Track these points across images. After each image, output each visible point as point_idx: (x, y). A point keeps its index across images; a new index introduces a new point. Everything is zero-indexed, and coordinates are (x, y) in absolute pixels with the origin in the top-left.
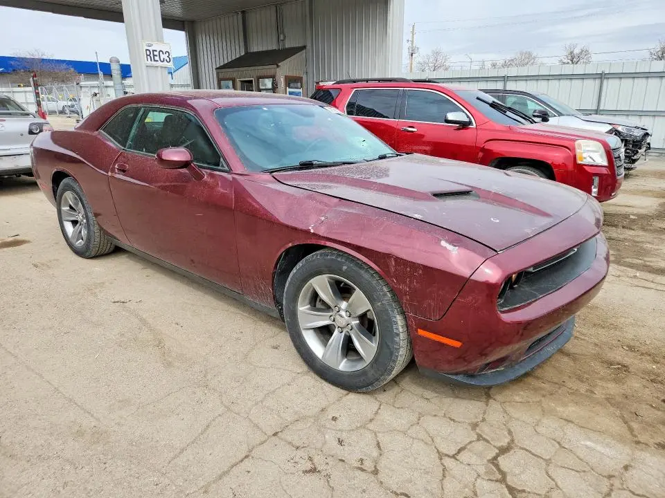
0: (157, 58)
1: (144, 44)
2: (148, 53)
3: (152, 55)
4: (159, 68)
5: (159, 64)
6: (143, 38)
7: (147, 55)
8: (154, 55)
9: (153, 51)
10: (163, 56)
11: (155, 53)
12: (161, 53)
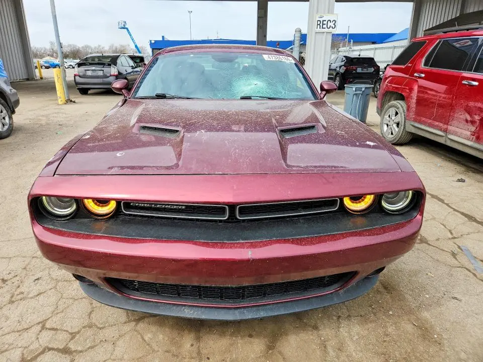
0: (324, 26)
1: (317, 16)
2: (319, 22)
3: (321, 25)
4: (325, 33)
5: (326, 30)
6: (317, 12)
7: (318, 25)
8: (323, 24)
9: (323, 21)
10: (329, 24)
11: (325, 22)
12: (329, 22)
